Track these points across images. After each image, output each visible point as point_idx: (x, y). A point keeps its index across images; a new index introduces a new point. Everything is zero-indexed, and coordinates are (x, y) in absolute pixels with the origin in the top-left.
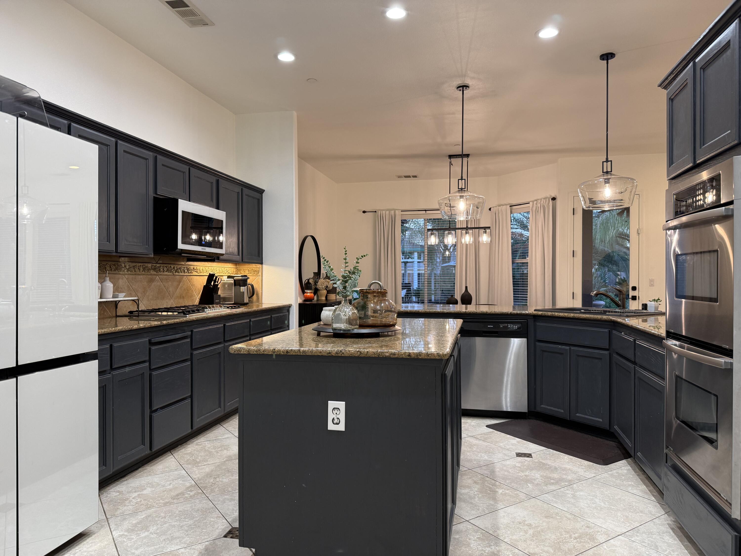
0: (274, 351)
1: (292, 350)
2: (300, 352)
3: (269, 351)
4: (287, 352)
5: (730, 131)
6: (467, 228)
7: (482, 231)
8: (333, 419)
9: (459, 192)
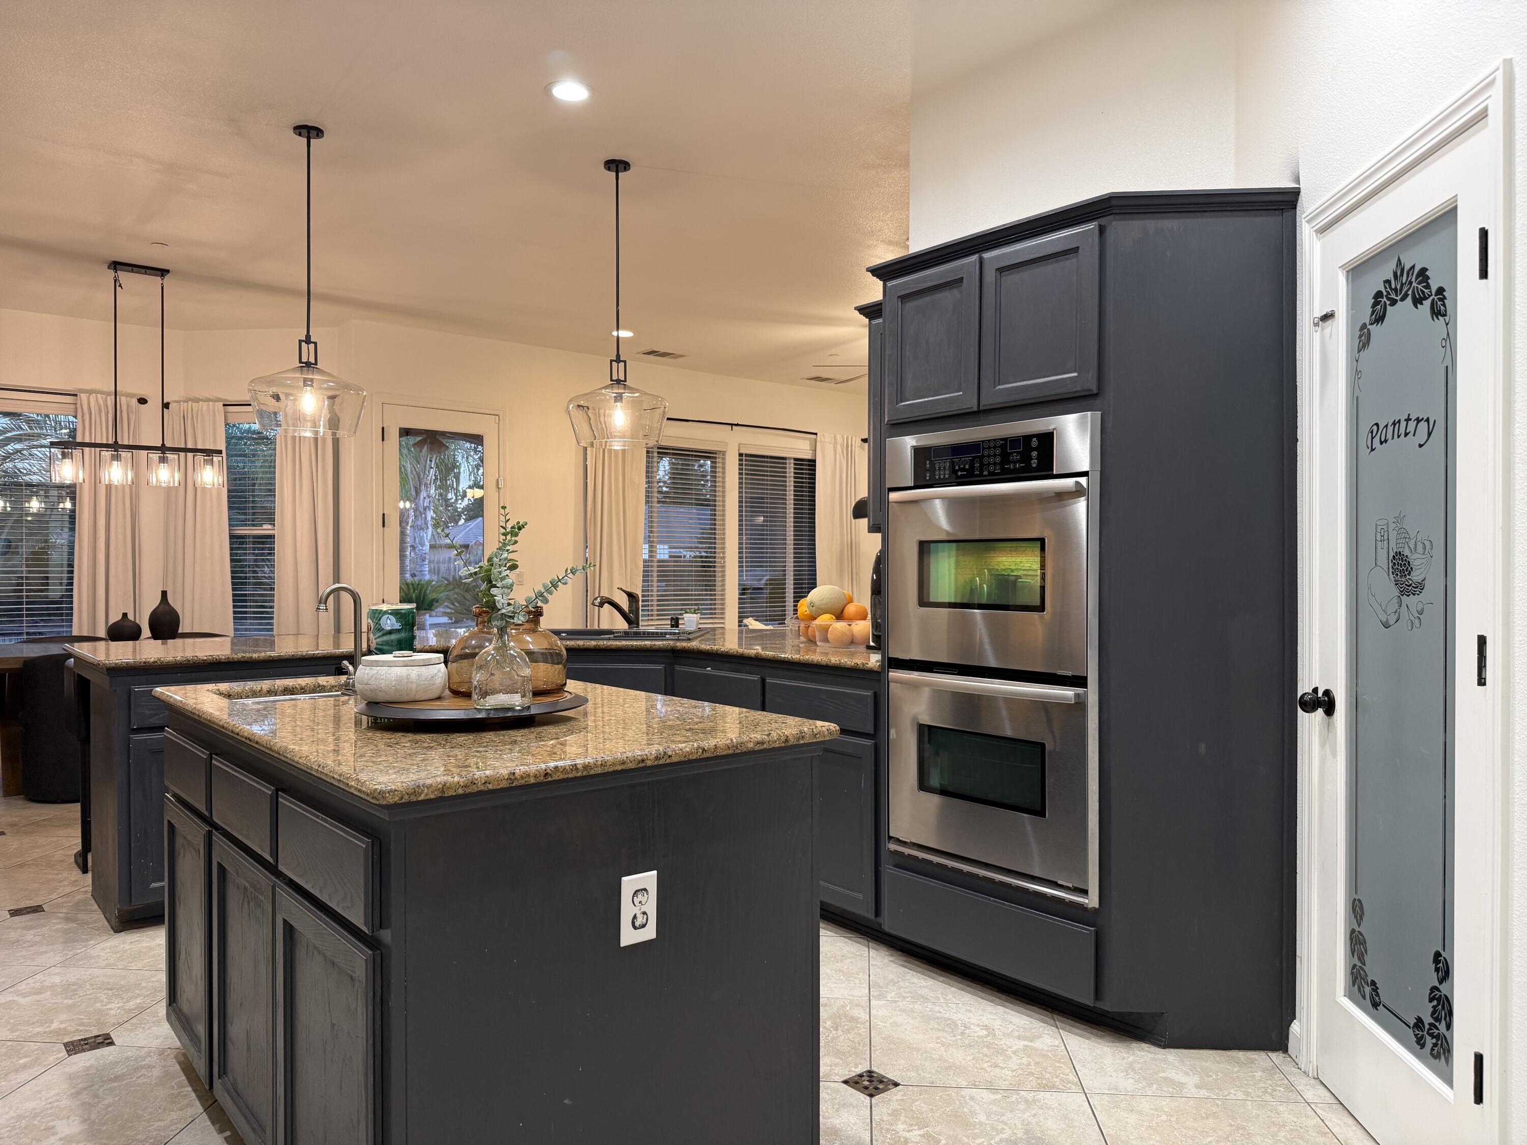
0: (513, 778)
1: (556, 767)
2: (577, 769)
3: (499, 780)
4: (546, 774)
5: (1075, 374)
6: (163, 449)
7: (200, 457)
8: (635, 917)
9: (302, 371)
